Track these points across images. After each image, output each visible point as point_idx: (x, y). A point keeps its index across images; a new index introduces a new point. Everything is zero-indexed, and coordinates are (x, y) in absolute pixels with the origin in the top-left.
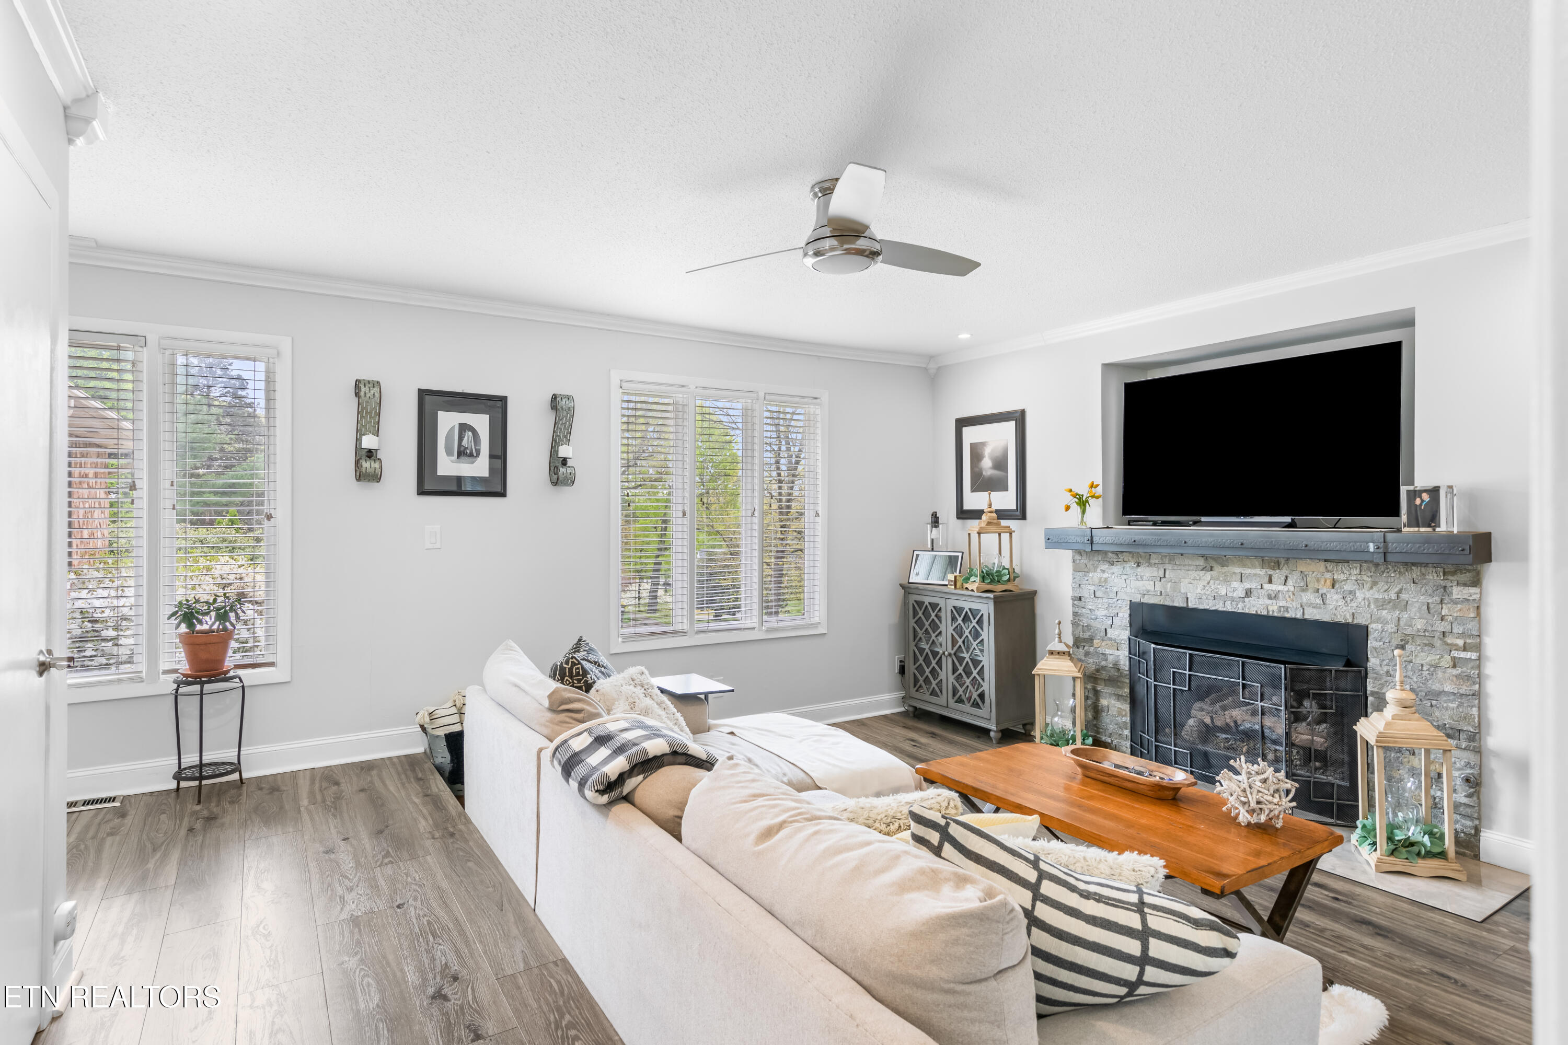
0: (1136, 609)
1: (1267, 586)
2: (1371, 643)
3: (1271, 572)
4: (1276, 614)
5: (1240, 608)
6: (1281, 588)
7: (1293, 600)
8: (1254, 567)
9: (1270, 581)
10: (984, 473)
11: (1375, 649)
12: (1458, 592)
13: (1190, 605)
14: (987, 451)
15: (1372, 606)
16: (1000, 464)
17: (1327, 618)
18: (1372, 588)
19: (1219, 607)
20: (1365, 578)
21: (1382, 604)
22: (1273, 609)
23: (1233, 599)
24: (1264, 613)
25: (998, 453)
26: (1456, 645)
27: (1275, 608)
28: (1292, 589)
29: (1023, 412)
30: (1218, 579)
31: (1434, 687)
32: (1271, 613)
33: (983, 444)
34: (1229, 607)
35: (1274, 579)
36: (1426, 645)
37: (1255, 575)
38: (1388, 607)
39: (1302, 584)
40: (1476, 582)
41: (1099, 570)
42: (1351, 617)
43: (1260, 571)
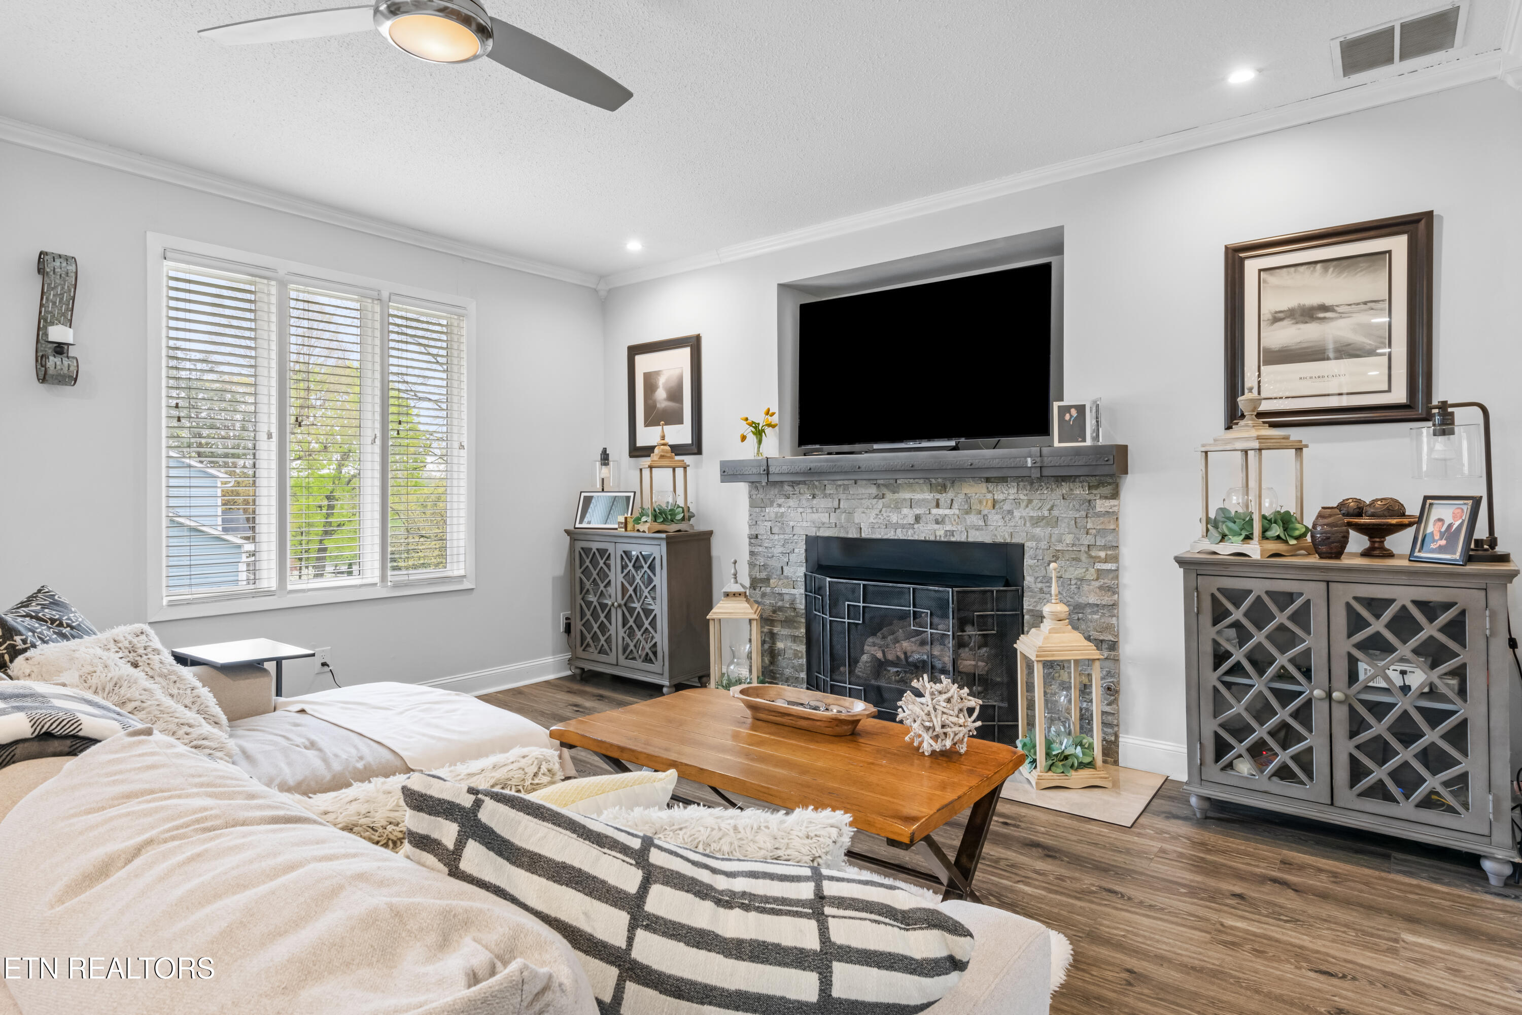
0: (812, 542)
1: (935, 511)
2: (1028, 562)
3: (938, 496)
4: (943, 539)
5: (910, 535)
6: (947, 512)
7: (957, 524)
8: (922, 491)
9: (938, 506)
10: (658, 405)
11: (1030, 566)
12: (1102, 505)
13: (864, 536)
14: (662, 381)
15: (1028, 524)
16: (675, 395)
17: (988, 539)
18: (1027, 506)
19: (891, 535)
20: (1022, 497)
21: (1036, 521)
22: (939, 533)
23: (903, 527)
24: (932, 538)
25: (673, 383)
26: (1099, 557)
27: (942, 533)
28: (957, 512)
29: (698, 338)
30: (889, 507)
31: (1081, 600)
32: (938, 538)
33: (657, 373)
34: (900, 535)
35: (941, 503)
36: (1074, 559)
37: (923, 500)
38: (1042, 524)
39: (966, 507)
40: (1115, 495)
41: (775, 505)
42: (1007, 536)
43: (928, 496)
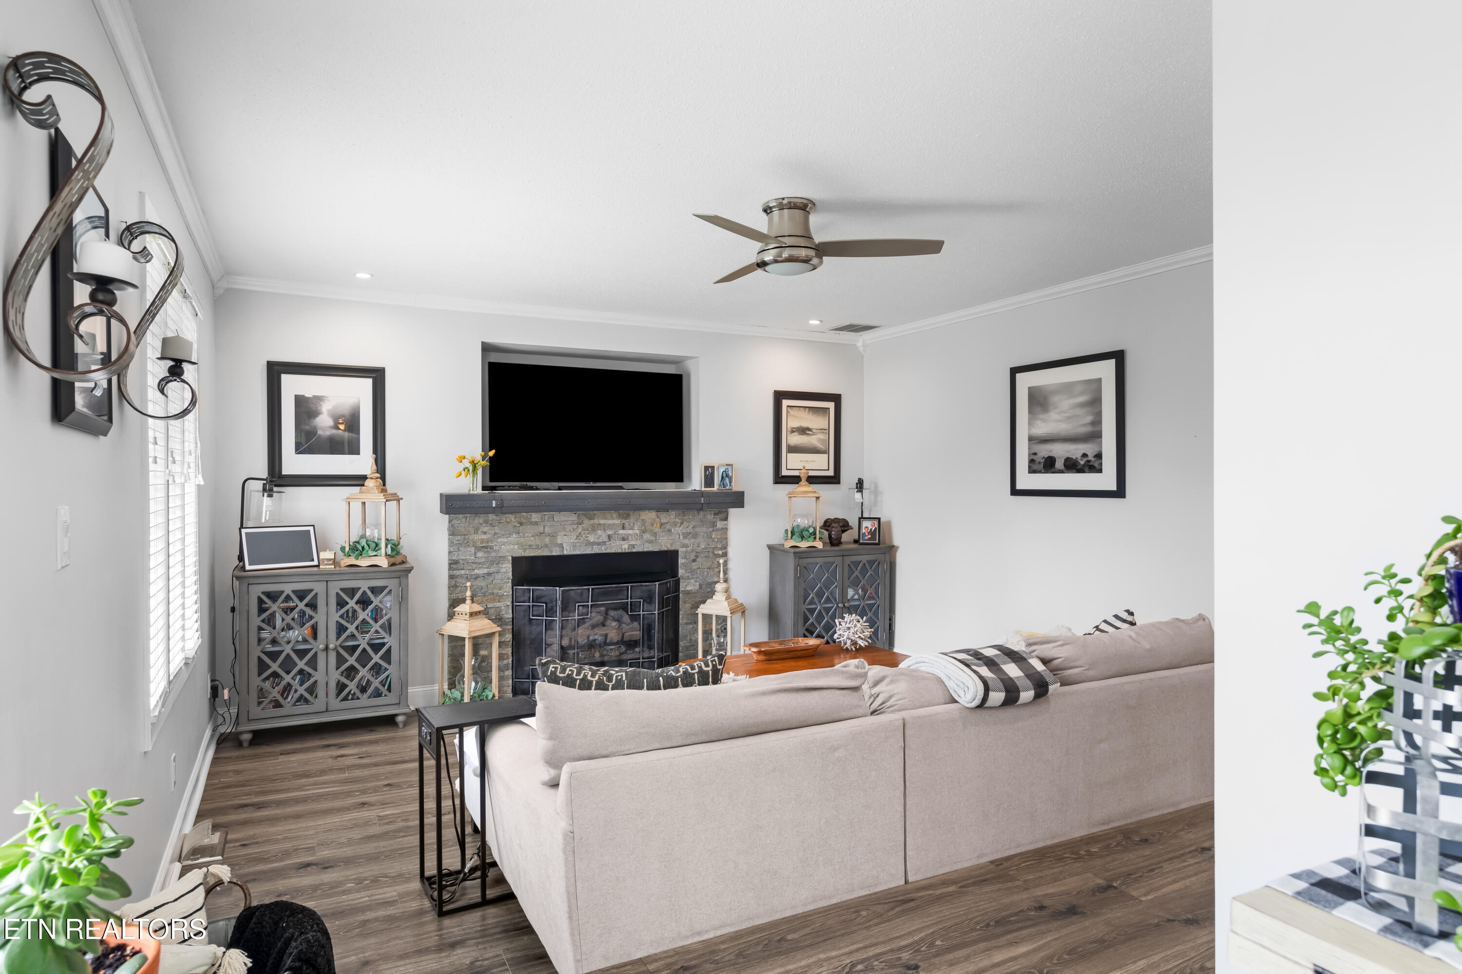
0: (517, 562)
1: (621, 532)
2: (681, 561)
3: (624, 521)
4: (627, 551)
5: (603, 550)
6: (630, 532)
7: (637, 540)
8: (612, 518)
9: (623, 528)
10: (320, 432)
11: (683, 563)
12: (720, 525)
13: (565, 553)
14: (326, 408)
15: (681, 537)
17: (656, 548)
18: (680, 526)
19: (589, 551)
20: (677, 520)
21: (686, 535)
22: (625, 547)
23: (598, 544)
24: (620, 551)
25: (346, 410)
26: (719, 554)
27: (626, 546)
28: (638, 532)
29: (381, 371)
30: (588, 530)
31: (709, 581)
32: (623, 550)
33: (319, 399)
34: (596, 550)
35: (627, 525)
36: (706, 557)
37: (613, 524)
38: (689, 537)
39: (643, 528)
40: (726, 519)
41: (479, 532)
42: (669, 546)
43: (617, 522)
